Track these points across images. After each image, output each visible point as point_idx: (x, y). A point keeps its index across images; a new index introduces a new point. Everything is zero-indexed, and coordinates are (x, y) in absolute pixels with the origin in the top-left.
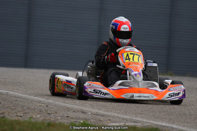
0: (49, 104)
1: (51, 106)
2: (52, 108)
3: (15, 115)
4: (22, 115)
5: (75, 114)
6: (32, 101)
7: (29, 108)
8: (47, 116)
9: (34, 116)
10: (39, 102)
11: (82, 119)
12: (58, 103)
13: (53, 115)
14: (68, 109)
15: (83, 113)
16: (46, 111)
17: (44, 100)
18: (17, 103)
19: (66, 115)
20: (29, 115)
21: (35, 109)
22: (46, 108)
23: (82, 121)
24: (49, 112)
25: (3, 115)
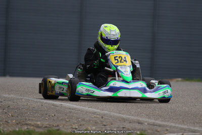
0: (104, 115)
1: (106, 117)
2: (107, 119)
3: (70, 127)
4: (77, 127)
5: (131, 125)
6: (87, 112)
7: (83, 120)
8: (102, 128)
9: (89, 128)
10: (94, 113)
11: (138, 130)
12: (114, 113)
13: (108, 126)
14: (124, 120)
15: (139, 123)
16: (102, 122)
17: (99, 111)
18: (71, 114)
19: (122, 126)
20: (84, 127)
21: (90, 121)
22: (102, 120)
23: (138, 132)
24: (104, 123)
25: (58, 128)
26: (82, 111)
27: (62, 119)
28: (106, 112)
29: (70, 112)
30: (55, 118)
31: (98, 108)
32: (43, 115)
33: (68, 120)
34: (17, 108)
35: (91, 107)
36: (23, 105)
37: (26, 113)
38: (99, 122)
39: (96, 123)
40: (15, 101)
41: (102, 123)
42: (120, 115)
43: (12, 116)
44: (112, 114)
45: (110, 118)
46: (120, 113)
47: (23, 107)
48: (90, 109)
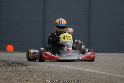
26: (97, 74)
27: (85, 79)
28: (112, 74)
29: (90, 75)
30: (81, 78)
31: (106, 72)
32: (73, 77)
33: (89, 80)
34: (57, 73)
35: (102, 71)
36: (61, 71)
37: (63, 76)
38: (109, 81)
39: (106, 81)
40: (55, 68)
41: (110, 81)
42: (121, 76)
43: (55, 78)
44: (116, 75)
45: (115, 78)
46: (120, 75)
47: (60, 72)
48: (102, 72)
